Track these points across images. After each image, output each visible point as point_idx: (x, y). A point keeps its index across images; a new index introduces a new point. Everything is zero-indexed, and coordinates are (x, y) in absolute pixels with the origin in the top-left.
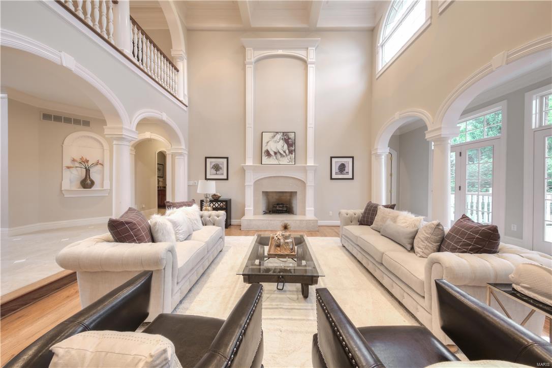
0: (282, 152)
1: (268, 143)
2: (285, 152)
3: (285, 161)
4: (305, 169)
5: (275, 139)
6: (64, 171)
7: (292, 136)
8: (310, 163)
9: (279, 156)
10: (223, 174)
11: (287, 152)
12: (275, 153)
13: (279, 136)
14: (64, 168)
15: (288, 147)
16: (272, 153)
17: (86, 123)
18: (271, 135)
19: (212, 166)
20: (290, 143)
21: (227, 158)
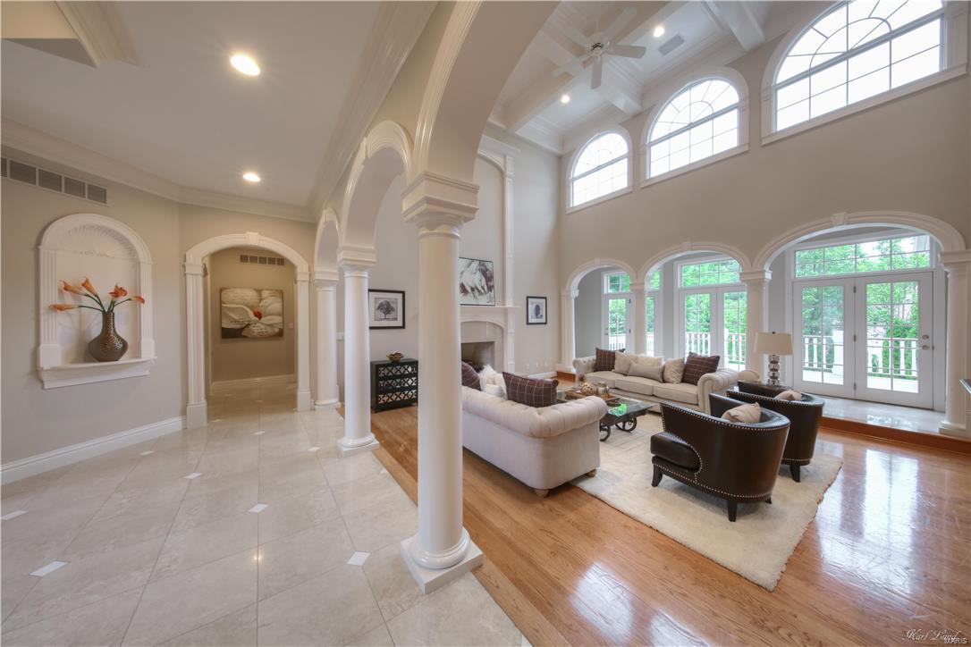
0: (480, 288)
1: (462, 273)
2: (483, 288)
3: (483, 300)
4: (505, 312)
5: (471, 268)
6: (42, 318)
7: (489, 266)
8: (509, 304)
9: (477, 293)
10: (396, 319)
11: (486, 288)
12: (473, 289)
13: (475, 265)
14: (42, 311)
15: (487, 282)
16: (469, 289)
17: (97, 194)
18: (466, 261)
19: (377, 305)
20: (488, 277)
21: (403, 293)
